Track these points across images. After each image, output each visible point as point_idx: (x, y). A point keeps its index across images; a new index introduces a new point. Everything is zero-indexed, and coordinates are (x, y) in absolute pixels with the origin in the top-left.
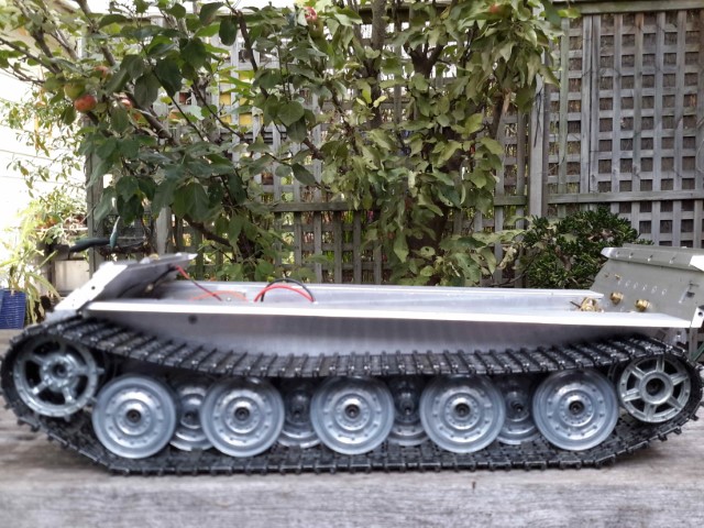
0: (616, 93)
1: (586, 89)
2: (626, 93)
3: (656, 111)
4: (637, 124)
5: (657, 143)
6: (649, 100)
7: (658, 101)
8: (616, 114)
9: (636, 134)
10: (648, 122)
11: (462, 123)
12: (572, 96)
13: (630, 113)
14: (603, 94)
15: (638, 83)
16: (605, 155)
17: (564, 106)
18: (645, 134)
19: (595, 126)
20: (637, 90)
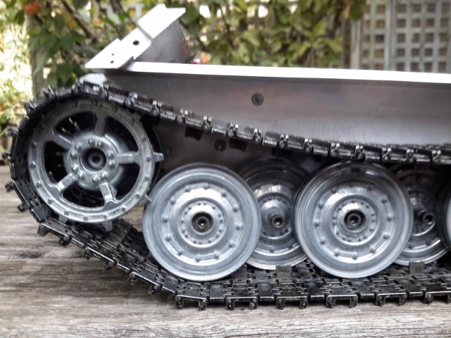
0: (409, 16)
1: (388, 13)
2: (416, 16)
3: (436, 29)
4: (422, 38)
5: (435, 52)
6: (430, 22)
7: (437, 23)
8: (409, 31)
9: (422, 45)
10: (430, 37)
11: (310, 29)
12: (379, 17)
13: (418, 30)
14: (400, 16)
15: (424, 9)
16: (400, 60)
17: (373, 24)
18: (428, 45)
19: (394, 39)
20: (424, 14)
